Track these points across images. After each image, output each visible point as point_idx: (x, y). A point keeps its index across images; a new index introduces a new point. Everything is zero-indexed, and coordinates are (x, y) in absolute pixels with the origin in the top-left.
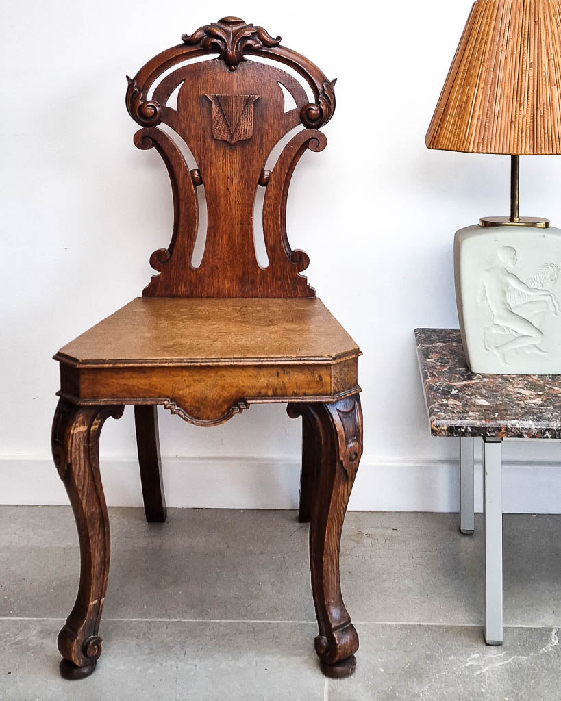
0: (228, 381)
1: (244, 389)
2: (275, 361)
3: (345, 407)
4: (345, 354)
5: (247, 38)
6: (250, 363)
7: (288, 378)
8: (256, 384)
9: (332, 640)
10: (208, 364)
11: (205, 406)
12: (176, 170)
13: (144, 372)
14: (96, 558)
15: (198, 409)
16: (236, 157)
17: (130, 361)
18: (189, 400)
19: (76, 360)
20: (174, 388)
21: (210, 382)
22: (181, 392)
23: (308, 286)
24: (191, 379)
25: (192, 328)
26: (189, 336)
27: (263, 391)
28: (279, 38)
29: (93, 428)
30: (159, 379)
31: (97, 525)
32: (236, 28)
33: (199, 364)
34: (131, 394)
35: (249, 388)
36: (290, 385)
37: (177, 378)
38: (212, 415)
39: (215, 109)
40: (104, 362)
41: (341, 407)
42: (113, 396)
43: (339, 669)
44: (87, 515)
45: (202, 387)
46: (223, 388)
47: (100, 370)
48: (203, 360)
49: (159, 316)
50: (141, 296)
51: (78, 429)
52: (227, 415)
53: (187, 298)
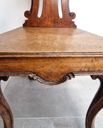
0: (65, 64)
1: (72, 68)
2: (93, 55)
6: (79, 56)
7: (97, 63)
8: (79, 66)
10: (54, 56)
11: (51, 76)
13: (17, 60)
15: (48, 77)
18: (43, 73)
20: (34, 68)
21: (54, 65)
22: (38, 70)
23: (75, 24)
24: (43, 63)
25: (40, 36)
26: (40, 39)
27: (83, 69)
30: (26, 63)
31: (6, 113)
33: (49, 56)
34: (11, 70)
35: (76, 68)
36: (97, 66)
37: (36, 63)
38: (55, 80)
45: (50, 67)
46: (61, 67)
48: (51, 54)
50: (22, 26)
52: (63, 80)
53: (37, 27)
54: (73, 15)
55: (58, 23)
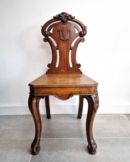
0: (68, 90)
1: (72, 92)
2: (79, 86)
3: (95, 96)
4: (95, 84)
5: (68, 17)
6: (74, 86)
8: (75, 91)
9: (91, 147)
12: (53, 46)
13: (49, 88)
14: (39, 129)
15: (62, 97)
16: (65, 43)
17: (46, 86)
18: (60, 95)
19: (34, 86)
20: (56, 92)
21: (64, 91)
22: (58, 93)
24: (60, 90)
25: (58, 79)
27: (76, 93)
28: (74, 17)
29: (38, 101)
30: (53, 90)
31: (39, 122)
32: (65, 14)
34: (46, 93)
36: (83, 91)
37: (57, 90)
38: (65, 98)
39: (61, 33)
40: (40, 86)
41: (94, 96)
42: (42, 94)
43: (93, 153)
44: (37, 120)
45: (62, 92)
46: (67, 92)
47: (39, 88)
48: (63, 86)
49: (50, 77)
50: (46, 73)
51: (34, 101)
52: (68, 98)
53: (55, 73)
54: (79, 65)
55: (69, 70)
